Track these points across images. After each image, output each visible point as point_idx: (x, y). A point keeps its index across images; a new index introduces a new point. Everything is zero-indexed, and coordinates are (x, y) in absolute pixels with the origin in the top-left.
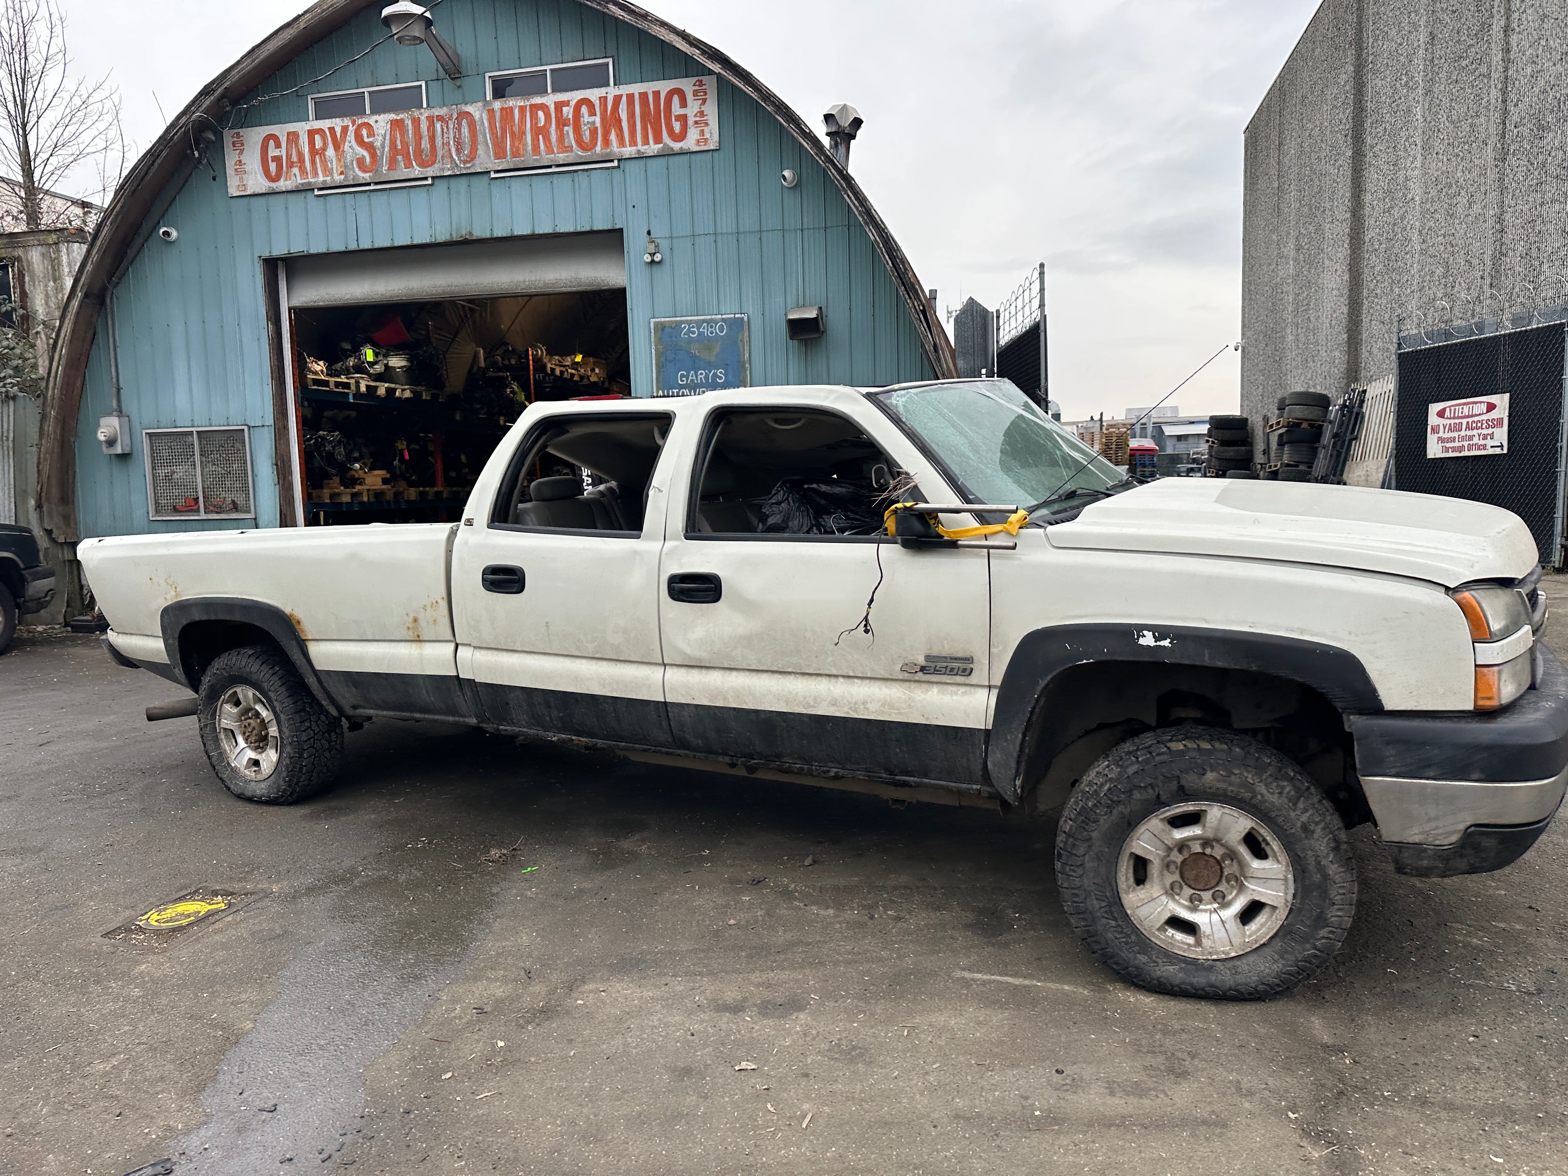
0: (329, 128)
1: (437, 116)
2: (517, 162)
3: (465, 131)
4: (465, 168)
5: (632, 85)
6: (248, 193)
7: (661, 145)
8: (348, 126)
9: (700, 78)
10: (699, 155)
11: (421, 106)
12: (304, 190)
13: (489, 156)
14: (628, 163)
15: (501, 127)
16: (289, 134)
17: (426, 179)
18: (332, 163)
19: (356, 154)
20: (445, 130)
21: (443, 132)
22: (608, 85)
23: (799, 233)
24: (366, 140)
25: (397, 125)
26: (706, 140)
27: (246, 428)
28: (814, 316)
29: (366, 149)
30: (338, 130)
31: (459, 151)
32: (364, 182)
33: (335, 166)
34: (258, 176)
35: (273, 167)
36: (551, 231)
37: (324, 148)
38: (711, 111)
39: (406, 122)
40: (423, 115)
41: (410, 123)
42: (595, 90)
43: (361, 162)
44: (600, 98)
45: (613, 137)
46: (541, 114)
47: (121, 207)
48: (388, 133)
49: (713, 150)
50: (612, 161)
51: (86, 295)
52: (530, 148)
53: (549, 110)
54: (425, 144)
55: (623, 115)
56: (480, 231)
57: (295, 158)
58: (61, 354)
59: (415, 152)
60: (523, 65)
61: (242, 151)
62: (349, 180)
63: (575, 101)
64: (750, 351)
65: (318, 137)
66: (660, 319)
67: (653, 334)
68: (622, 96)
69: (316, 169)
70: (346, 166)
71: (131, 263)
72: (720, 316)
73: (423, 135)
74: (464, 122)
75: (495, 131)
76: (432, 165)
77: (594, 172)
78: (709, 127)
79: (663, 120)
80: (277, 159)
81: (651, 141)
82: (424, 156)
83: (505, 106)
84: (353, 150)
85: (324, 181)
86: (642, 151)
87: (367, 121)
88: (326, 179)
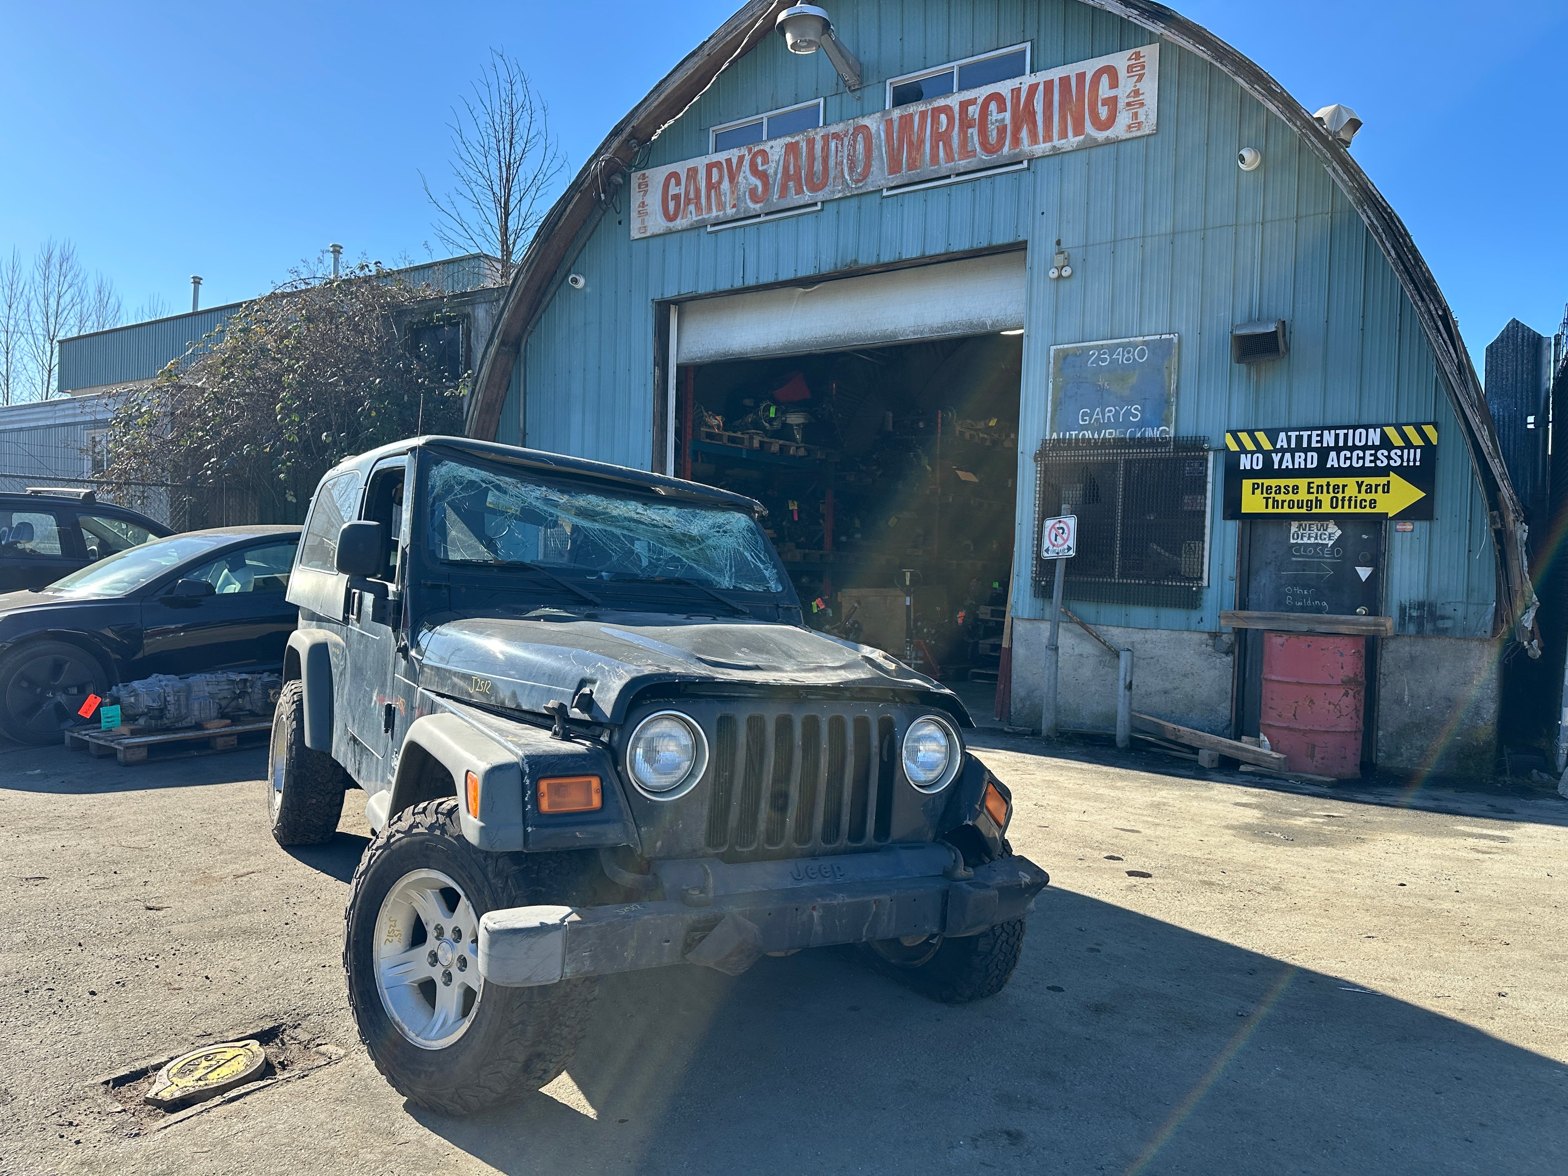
0: (726, 160)
1: (833, 134)
2: (913, 175)
3: (860, 147)
4: (856, 188)
5: (1052, 69)
6: (648, 234)
7: (1082, 137)
8: (744, 156)
9: (1137, 50)
10: (1129, 144)
11: (817, 125)
12: (699, 226)
13: (883, 171)
14: (1039, 162)
15: (899, 138)
16: (688, 170)
18: (725, 196)
19: (750, 184)
20: (840, 148)
21: (837, 151)
22: (1024, 74)
23: (1259, 227)
24: (760, 168)
25: (792, 148)
26: (1140, 124)
28: (1274, 329)
29: (759, 178)
30: (735, 161)
31: (851, 169)
32: (754, 213)
33: (728, 200)
34: (658, 216)
35: (672, 205)
36: (943, 251)
37: (720, 182)
38: (1150, 89)
39: (801, 144)
40: (818, 135)
41: (804, 144)
42: (1007, 82)
43: (753, 192)
44: (1012, 90)
46: (943, 117)
48: (783, 158)
49: (1149, 135)
50: (1021, 162)
51: (503, 343)
52: (928, 157)
53: (953, 112)
54: (818, 166)
55: (1039, 106)
56: (868, 256)
57: (692, 195)
59: (807, 176)
60: (928, 65)
61: (646, 192)
62: (740, 213)
63: (983, 98)
64: (1178, 380)
65: (715, 171)
66: (1062, 346)
67: (1052, 365)
68: (1038, 84)
69: (711, 205)
70: (738, 198)
71: (545, 311)
72: (1141, 338)
73: (816, 156)
74: (860, 138)
75: (891, 143)
76: (823, 187)
77: (998, 177)
78: (1145, 108)
79: (1086, 107)
80: (676, 197)
81: (1070, 133)
82: (815, 180)
83: (905, 113)
84: (747, 180)
85: (717, 217)
86: (1058, 146)
87: (763, 147)
88: (719, 214)
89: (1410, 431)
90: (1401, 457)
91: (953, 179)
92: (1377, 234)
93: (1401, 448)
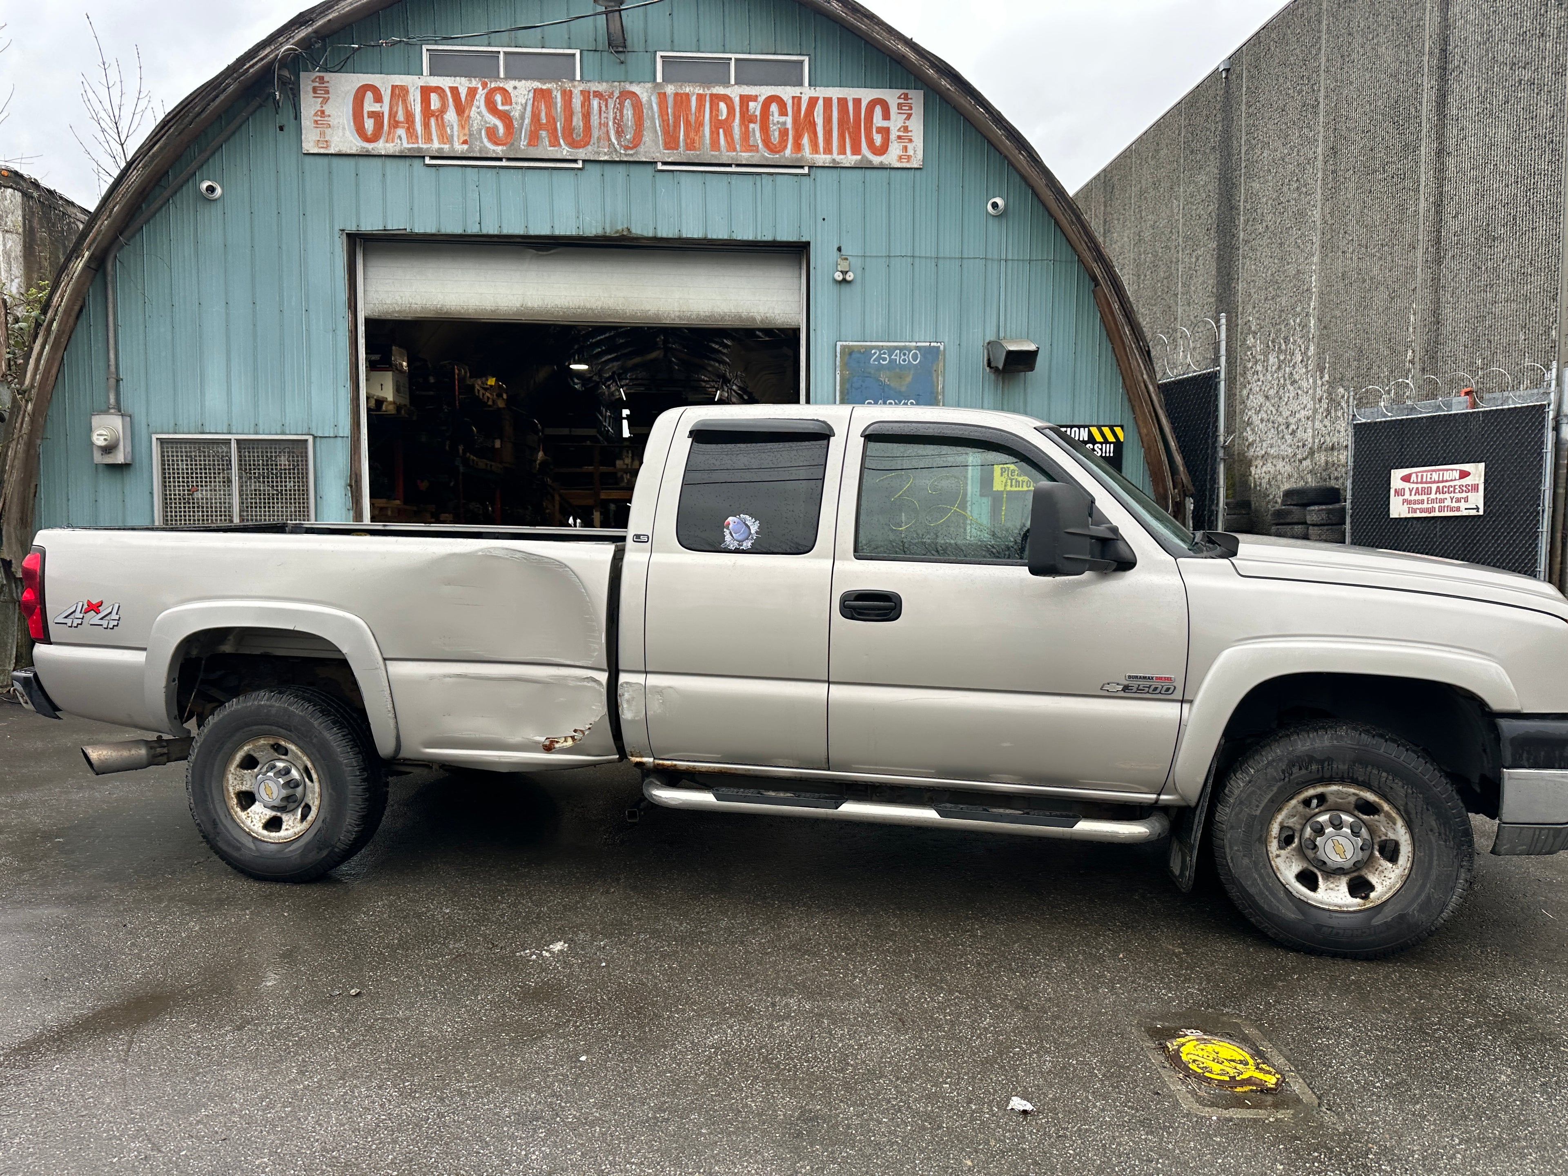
0: (450, 88)
1: (595, 92)
2: (691, 155)
3: (628, 113)
4: (626, 155)
5: (831, 88)
6: (332, 151)
7: (859, 157)
8: (478, 88)
9: (906, 91)
10: (900, 171)
11: (573, 78)
12: (411, 156)
13: (657, 144)
14: (819, 171)
15: (674, 114)
16: (394, 87)
17: (575, 161)
18: (452, 129)
19: (486, 122)
20: (604, 108)
21: (600, 111)
22: (801, 84)
23: (1003, 263)
24: (500, 107)
25: (541, 95)
26: (909, 157)
27: (310, 439)
28: (1033, 349)
29: (500, 118)
30: (463, 92)
31: (619, 133)
32: (494, 155)
33: (456, 133)
35: (369, 124)
36: (726, 237)
37: (443, 110)
38: (917, 127)
39: (555, 93)
40: (577, 88)
41: (558, 95)
42: (788, 88)
43: (491, 133)
44: (793, 98)
46: (723, 106)
47: (161, 148)
48: (530, 103)
49: (915, 169)
50: (802, 167)
52: (708, 141)
53: (733, 103)
54: (578, 121)
55: (819, 120)
56: (642, 228)
57: (401, 116)
59: (564, 129)
60: (700, 49)
61: (326, 100)
62: (474, 152)
63: (763, 97)
64: (944, 381)
65: (434, 97)
66: (847, 343)
67: (838, 359)
68: (817, 99)
69: (430, 133)
70: (471, 135)
71: (147, 222)
72: (914, 344)
73: (575, 110)
74: (627, 103)
75: (665, 117)
76: (584, 146)
77: (779, 177)
78: (914, 144)
79: (863, 130)
80: (377, 116)
81: (848, 152)
82: (574, 136)
83: (680, 91)
84: (482, 117)
85: (439, 149)
86: (837, 160)
87: (501, 85)
88: (442, 146)
89: (1106, 430)
90: (1101, 449)
91: (733, 169)
92: (1107, 285)
93: (1101, 443)
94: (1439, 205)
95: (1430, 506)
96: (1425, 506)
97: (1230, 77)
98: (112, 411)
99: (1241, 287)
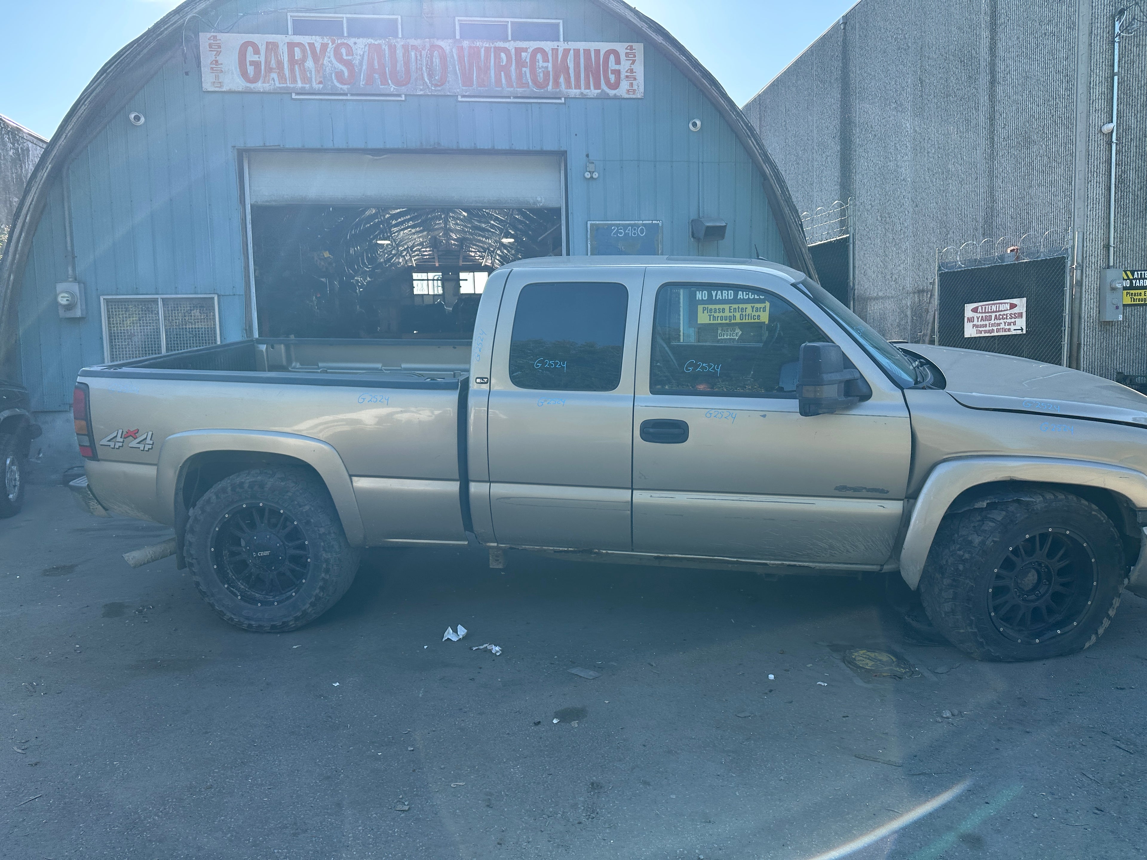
0: (308, 43)
1: (412, 46)
2: (482, 91)
3: (437, 60)
4: (436, 91)
5: (579, 43)
6: (224, 89)
7: (599, 91)
8: (329, 44)
9: (631, 44)
10: (628, 100)
11: (396, 37)
12: (282, 93)
13: (457, 83)
14: (572, 101)
15: (469, 62)
16: (268, 43)
18: (311, 73)
19: (335, 68)
20: (419, 58)
21: (416, 59)
22: (558, 40)
23: (701, 164)
24: (345, 57)
25: (375, 48)
26: (634, 91)
27: (216, 297)
28: (723, 224)
29: (345, 65)
30: (318, 46)
31: (430, 76)
32: (342, 92)
33: (314, 76)
34: (235, 76)
35: (251, 70)
36: (508, 148)
37: (304, 59)
38: (639, 69)
39: (384, 47)
40: (398, 44)
41: (387, 48)
42: (549, 43)
43: (339, 75)
44: (553, 49)
45: (562, 80)
46: (503, 55)
47: (101, 89)
48: (366, 54)
49: (639, 99)
50: (560, 98)
52: (493, 80)
53: (510, 53)
54: (400, 67)
55: (571, 65)
56: (447, 142)
57: (273, 64)
58: (25, 221)
59: (391, 72)
60: (486, 15)
61: (218, 53)
62: (327, 89)
63: (532, 49)
64: (662, 248)
65: (297, 50)
66: (595, 222)
67: (589, 231)
68: (569, 50)
69: (295, 76)
70: (324, 77)
72: (641, 222)
73: (398, 59)
74: (436, 54)
75: (463, 64)
76: (406, 84)
77: (544, 105)
78: (637, 81)
79: (602, 72)
80: (256, 65)
81: (592, 87)
82: (399, 77)
83: (472, 45)
84: (332, 64)
85: (302, 87)
86: (584, 93)
87: (345, 42)
88: (305, 85)
91: (512, 100)
92: (773, 180)
94: (992, 119)
95: (991, 328)
96: (988, 328)
97: (847, 28)
98: (71, 280)
99: (858, 177)
